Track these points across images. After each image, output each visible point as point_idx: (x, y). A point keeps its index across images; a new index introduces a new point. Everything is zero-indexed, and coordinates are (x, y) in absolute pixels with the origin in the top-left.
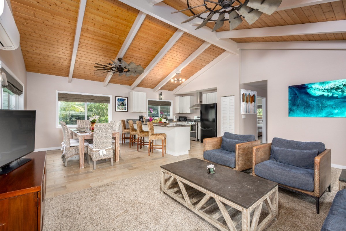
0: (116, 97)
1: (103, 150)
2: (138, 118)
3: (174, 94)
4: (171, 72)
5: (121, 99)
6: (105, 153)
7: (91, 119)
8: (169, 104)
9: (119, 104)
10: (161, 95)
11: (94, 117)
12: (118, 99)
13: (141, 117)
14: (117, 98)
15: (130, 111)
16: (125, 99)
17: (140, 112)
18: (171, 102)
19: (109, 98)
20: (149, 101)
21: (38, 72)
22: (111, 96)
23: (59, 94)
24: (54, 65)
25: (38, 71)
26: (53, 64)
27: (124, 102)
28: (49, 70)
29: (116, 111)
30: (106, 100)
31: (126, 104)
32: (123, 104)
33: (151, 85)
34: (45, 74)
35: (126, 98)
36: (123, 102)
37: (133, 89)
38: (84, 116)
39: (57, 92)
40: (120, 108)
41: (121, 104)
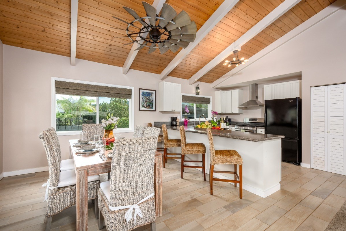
0: (140, 89)
1: (135, 206)
2: (169, 120)
3: (213, 88)
4: (221, 51)
5: (147, 93)
6: (138, 211)
7: (105, 123)
8: (207, 101)
9: (144, 99)
10: (198, 88)
11: (109, 119)
12: (143, 93)
13: (174, 119)
14: (142, 91)
15: (158, 110)
16: (152, 93)
17: (173, 111)
18: (209, 99)
19: (130, 91)
20: (183, 96)
21: (21, 45)
22: (132, 89)
23: (57, 82)
24: (44, 31)
25: (21, 43)
26: (43, 29)
27: (151, 97)
28: (39, 41)
29: (140, 110)
30: (127, 94)
31: (153, 100)
32: (150, 100)
33: (187, 73)
34: (33, 49)
35: (154, 92)
36: (149, 98)
37: (163, 79)
38: (95, 117)
39: (54, 79)
40: (145, 106)
41: (147, 100)
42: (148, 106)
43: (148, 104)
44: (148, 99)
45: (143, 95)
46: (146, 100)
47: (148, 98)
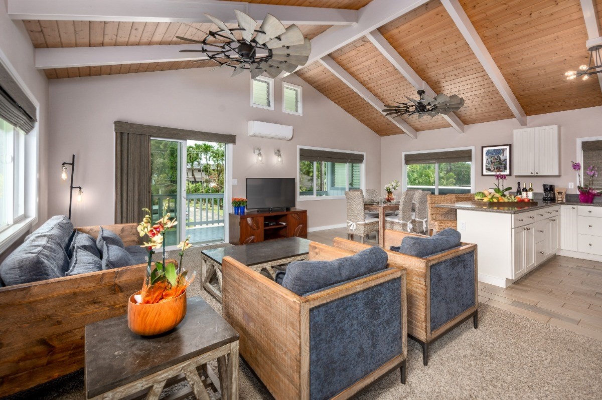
0: (482, 147)
5: (495, 150)
9: (490, 160)
12: (488, 152)
13: (549, 189)
14: (485, 150)
16: (503, 150)
17: (535, 174)
19: (469, 152)
22: (473, 148)
23: (406, 156)
27: (501, 156)
29: (483, 175)
30: (466, 155)
31: (506, 160)
32: (500, 160)
35: (507, 147)
36: (499, 157)
39: (403, 154)
40: (493, 169)
41: (495, 161)
42: (497, 169)
43: (495, 167)
44: (496, 159)
45: (487, 154)
46: (493, 161)
47: (496, 157)
